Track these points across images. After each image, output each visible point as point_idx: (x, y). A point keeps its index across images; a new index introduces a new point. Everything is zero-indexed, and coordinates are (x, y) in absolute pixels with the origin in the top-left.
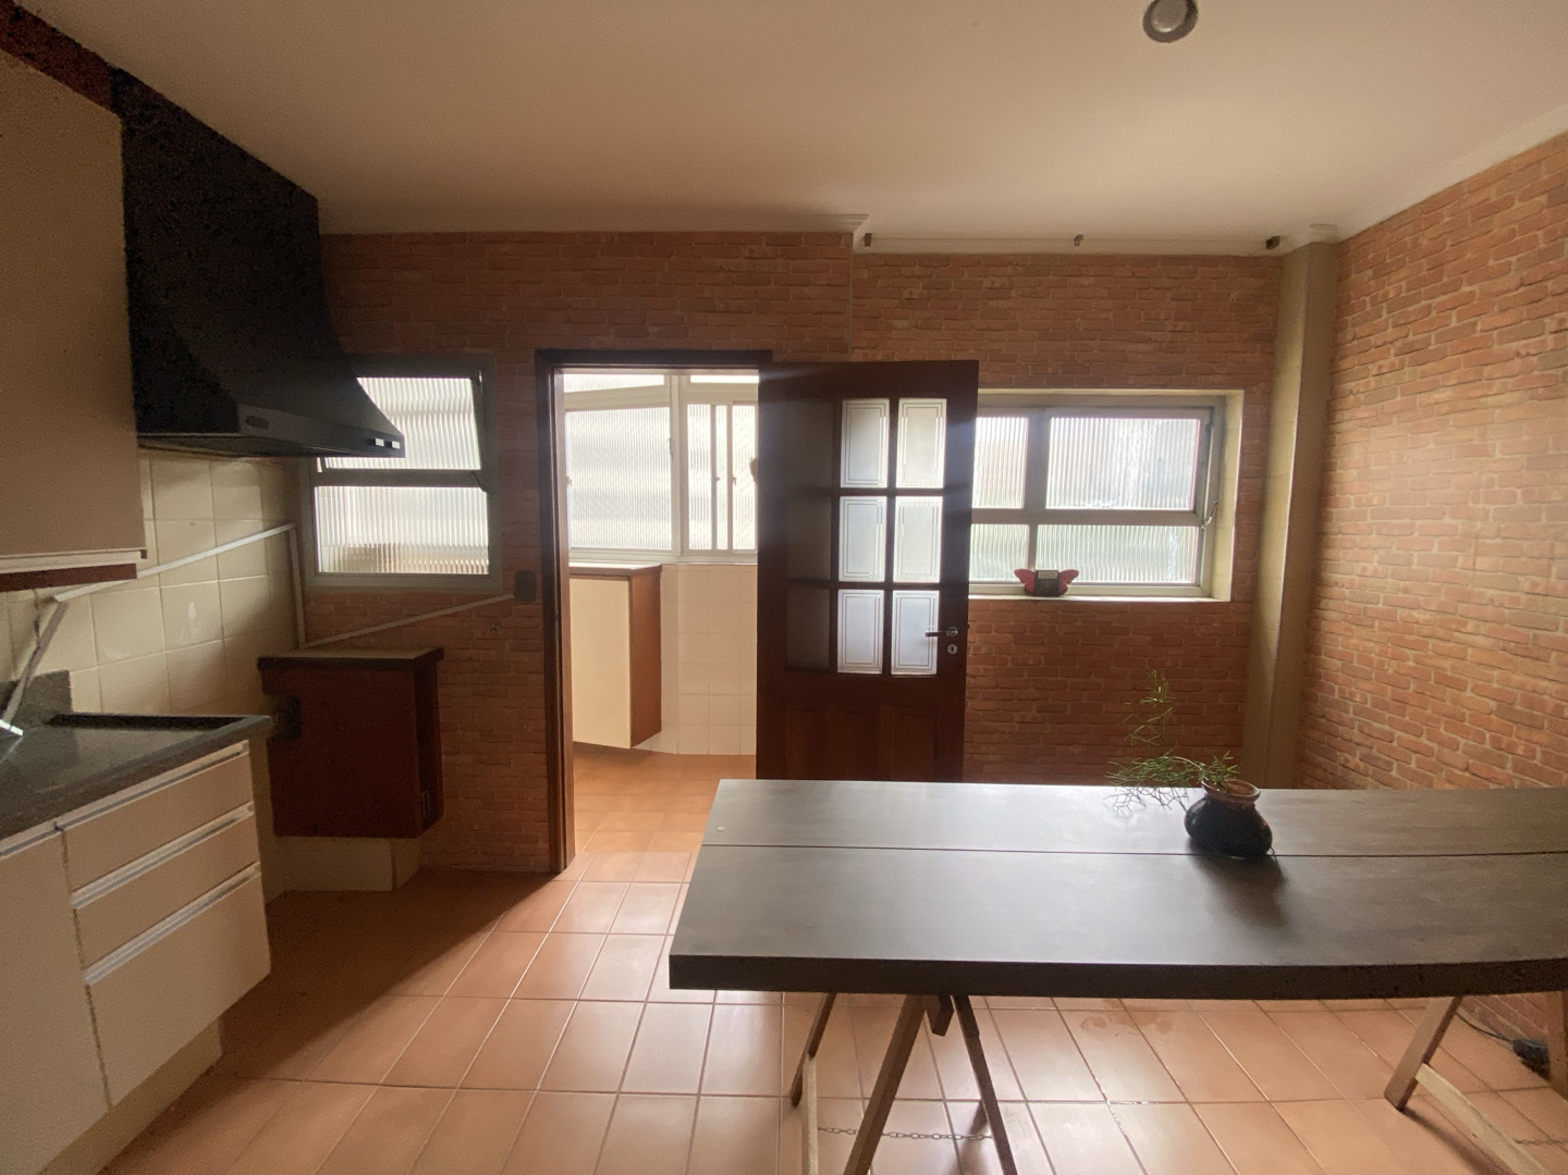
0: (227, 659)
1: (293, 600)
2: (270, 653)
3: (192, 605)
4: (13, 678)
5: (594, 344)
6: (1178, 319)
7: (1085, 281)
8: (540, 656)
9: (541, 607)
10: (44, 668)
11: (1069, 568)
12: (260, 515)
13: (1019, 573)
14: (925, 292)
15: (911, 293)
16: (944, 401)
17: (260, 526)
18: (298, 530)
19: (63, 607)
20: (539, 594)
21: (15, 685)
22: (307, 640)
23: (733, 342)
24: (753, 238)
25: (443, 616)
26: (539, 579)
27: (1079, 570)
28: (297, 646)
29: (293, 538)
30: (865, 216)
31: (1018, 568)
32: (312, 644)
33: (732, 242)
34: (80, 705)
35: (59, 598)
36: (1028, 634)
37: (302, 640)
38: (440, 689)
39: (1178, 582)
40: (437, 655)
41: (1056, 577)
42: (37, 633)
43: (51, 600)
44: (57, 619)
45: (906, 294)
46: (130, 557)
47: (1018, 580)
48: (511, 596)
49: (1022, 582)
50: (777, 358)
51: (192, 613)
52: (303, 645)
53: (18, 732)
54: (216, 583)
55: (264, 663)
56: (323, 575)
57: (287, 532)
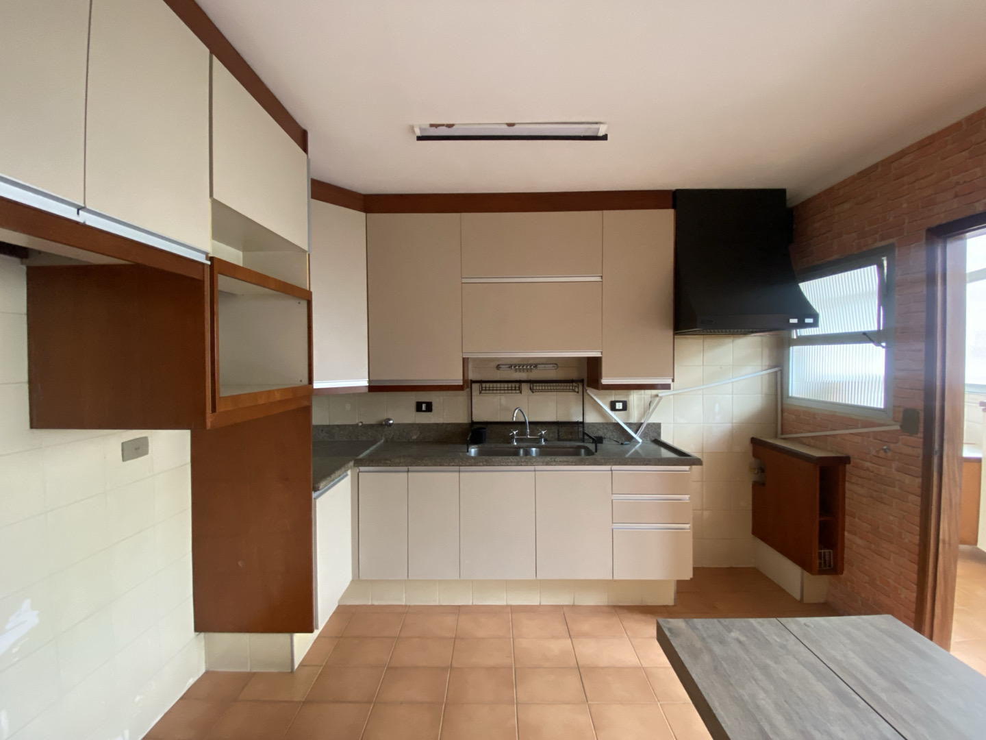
0: (733, 436)
1: (777, 407)
3: (717, 405)
9: (922, 440)
10: (653, 419)
12: (760, 363)
17: (760, 368)
18: (782, 371)
19: (661, 398)
20: (921, 429)
21: (642, 424)
22: (782, 434)
25: (851, 434)
26: (922, 415)
28: (775, 436)
29: (779, 373)
34: (664, 439)
37: (779, 433)
40: (845, 460)
42: (648, 408)
43: (657, 396)
44: (658, 403)
46: (669, 381)
48: (898, 427)
51: (717, 409)
52: (780, 436)
53: (640, 440)
54: (731, 396)
55: (754, 441)
56: (792, 398)
57: (776, 372)
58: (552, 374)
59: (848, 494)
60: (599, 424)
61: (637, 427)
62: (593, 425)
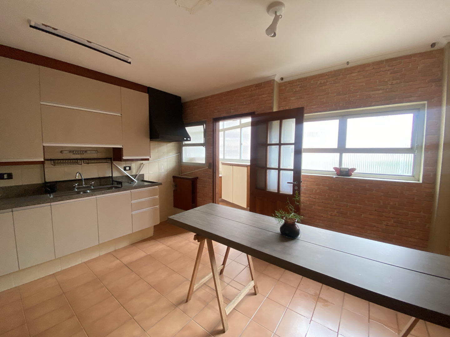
0: (167, 176)
1: (179, 166)
2: (174, 175)
3: (162, 166)
4: (137, 174)
5: (222, 116)
6: (393, 80)
7: (354, 75)
8: (212, 180)
9: (212, 170)
10: (141, 173)
11: (353, 167)
12: (174, 152)
13: (335, 168)
14: (300, 89)
15: (296, 90)
16: (295, 119)
17: (174, 153)
18: (180, 154)
19: (144, 164)
20: (212, 167)
22: (181, 174)
23: (247, 111)
24: (251, 86)
25: (198, 170)
26: (212, 164)
27: (356, 168)
28: (179, 175)
29: (180, 155)
30: (276, 75)
31: (335, 167)
32: (182, 174)
33: (247, 89)
34: (145, 179)
35: (143, 163)
36: (333, 187)
37: (180, 174)
38: (198, 185)
39: (405, 174)
40: (197, 178)
41: (347, 170)
42: (140, 168)
43: (142, 164)
44: (143, 166)
45: (294, 90)
46: (148, 157)
47: (335, 171)
48: (208, 168)
49: (336, 171)
50: (256, 113)
52: (180, 175)
53: (137, 181)
54: (166, 163)
55: (174, 177)
56: (183, 162)
57: (179, 155)
58: (95, 156)
59: (198, 187)
60: (119, 176)
61: (135, 176)
62: (117, 177)
